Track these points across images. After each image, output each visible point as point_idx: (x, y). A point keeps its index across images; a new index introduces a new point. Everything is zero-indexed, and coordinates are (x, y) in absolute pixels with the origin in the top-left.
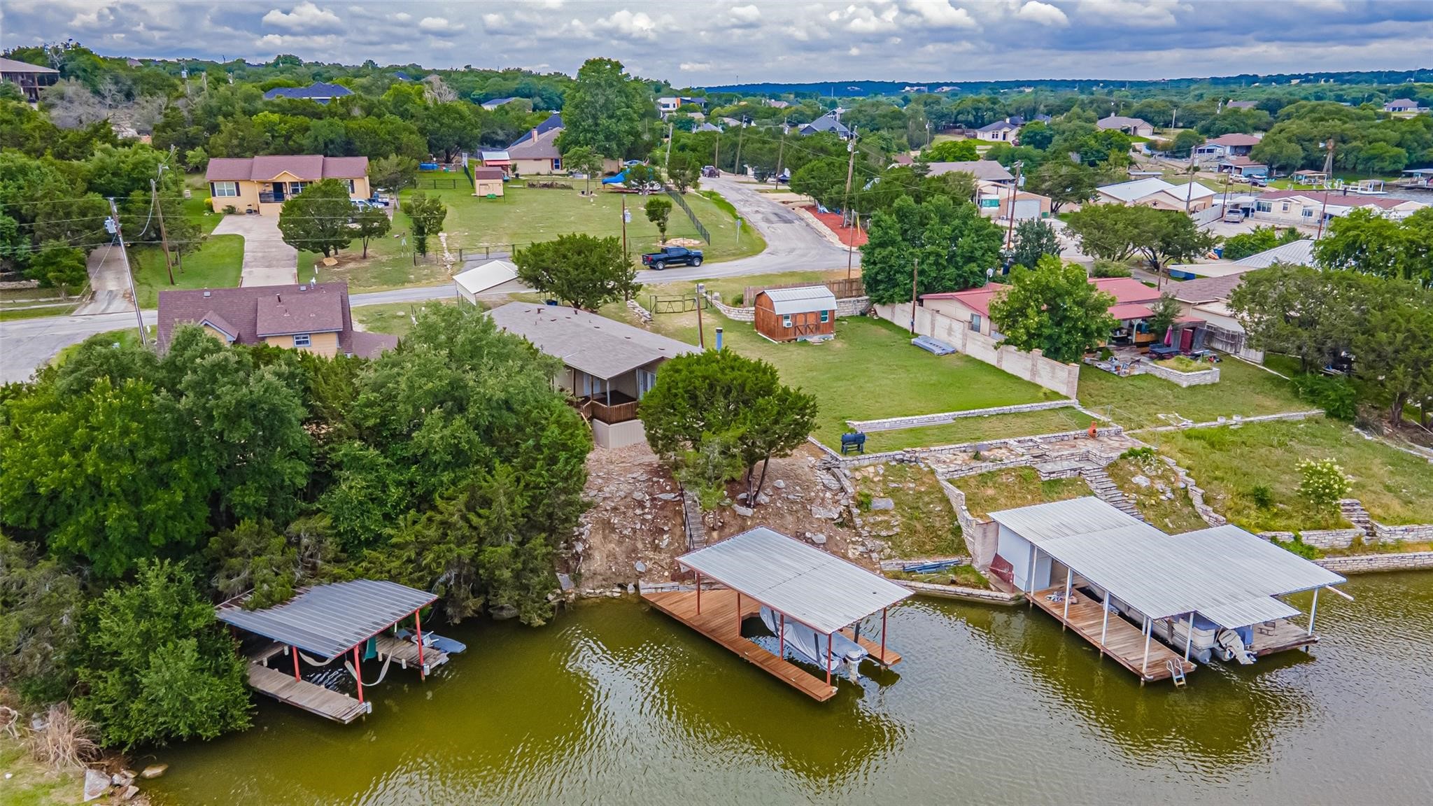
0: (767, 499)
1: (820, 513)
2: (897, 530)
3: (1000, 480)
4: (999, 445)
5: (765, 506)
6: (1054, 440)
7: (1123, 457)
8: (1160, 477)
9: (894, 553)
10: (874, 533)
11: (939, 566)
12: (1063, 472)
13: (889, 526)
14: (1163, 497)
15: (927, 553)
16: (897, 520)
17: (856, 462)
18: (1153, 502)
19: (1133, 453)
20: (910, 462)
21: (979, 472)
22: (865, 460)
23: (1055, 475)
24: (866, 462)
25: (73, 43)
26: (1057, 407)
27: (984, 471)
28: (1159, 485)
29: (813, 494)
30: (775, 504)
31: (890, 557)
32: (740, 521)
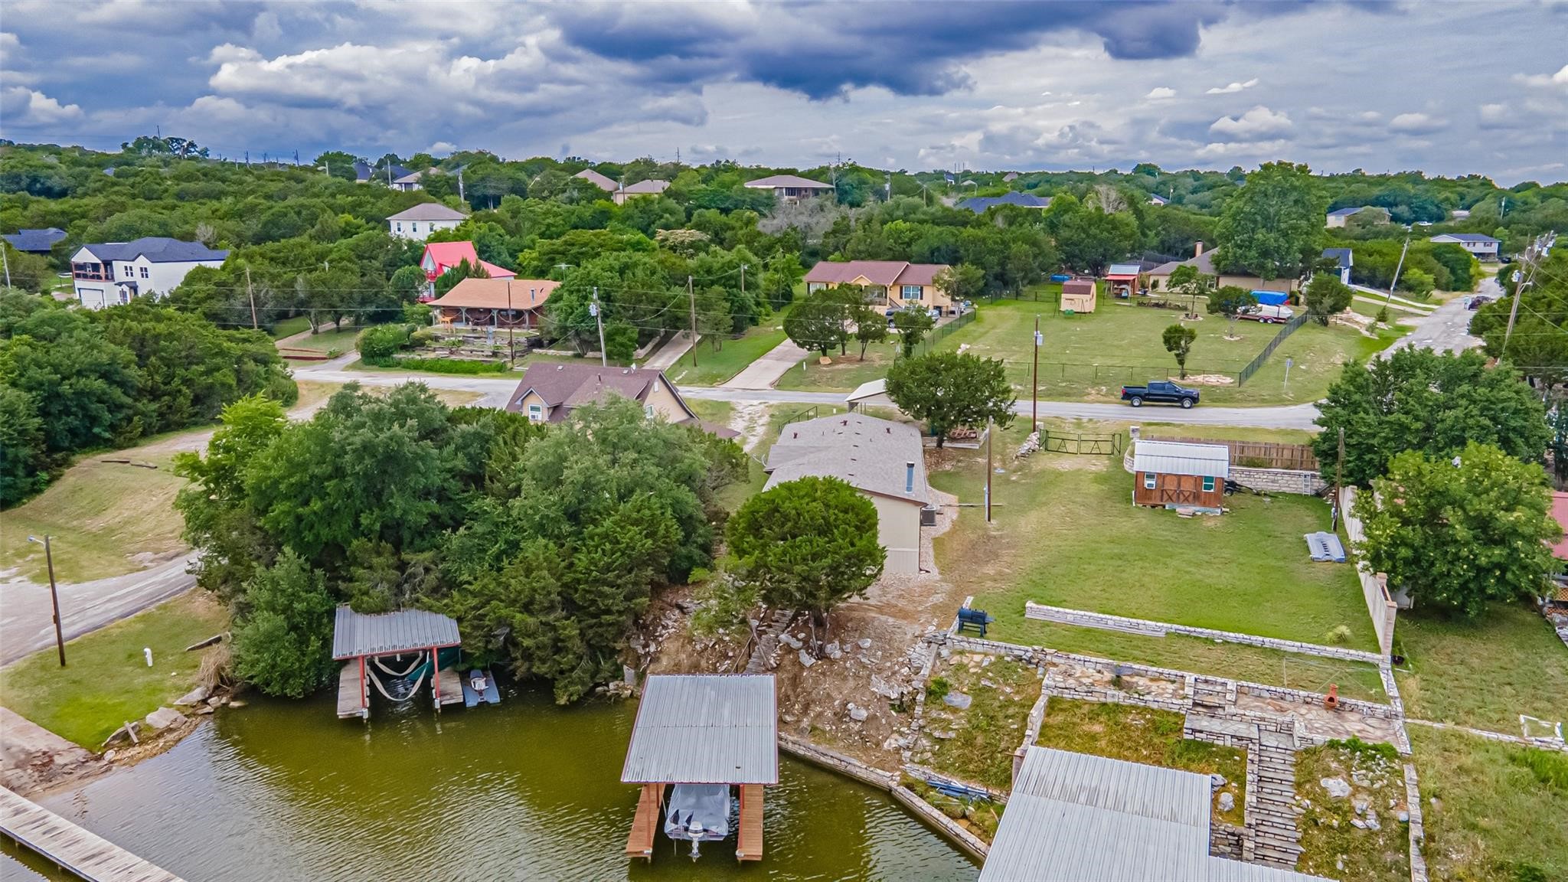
0: (838, 654)
1: (879, 687)
2: (952, 735)
3: (1123, 720)
4: (1173, 678)
5: (833, 662)
6: (1266, 694)
7: (1333, 745)
8: (1371, 792)
9: (931, 760)
10: (927, 730)
11: (966, 792)
12: (1223, 735)
13: (946, 726)
14: (1358, 823)
15: (966, 774)
16: (959, 723)
17: (967, 645)
18: (1335, 823)
19: (1354, 746)
20: (1030, 663)
21: (1103, 700)
22: (977, 644)
23: (1203, 736)
24: (979, 649)
25: (850, 162)
26: (1348, 658)
27: (1109, 700)
28: (1361, 803)
29: (888, 664)
30: (845, 662)
31: (923, 762)
32: (797, 668)
